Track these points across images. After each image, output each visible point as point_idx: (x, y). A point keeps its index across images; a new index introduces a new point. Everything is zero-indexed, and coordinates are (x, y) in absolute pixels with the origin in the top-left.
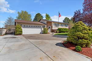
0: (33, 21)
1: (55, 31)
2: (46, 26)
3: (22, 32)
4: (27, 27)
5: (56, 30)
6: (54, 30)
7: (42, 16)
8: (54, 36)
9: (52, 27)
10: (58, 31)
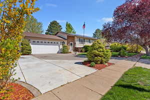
0: (46, 34)
1: (80, 50)
2: (66, 42)
3: (30, 50)
4: (38, 43)
5: (80, 48)
6: (78, 48)
7: (60, 26)
8: (77, 56)
9: (75, 44)
10: (84, 50)
